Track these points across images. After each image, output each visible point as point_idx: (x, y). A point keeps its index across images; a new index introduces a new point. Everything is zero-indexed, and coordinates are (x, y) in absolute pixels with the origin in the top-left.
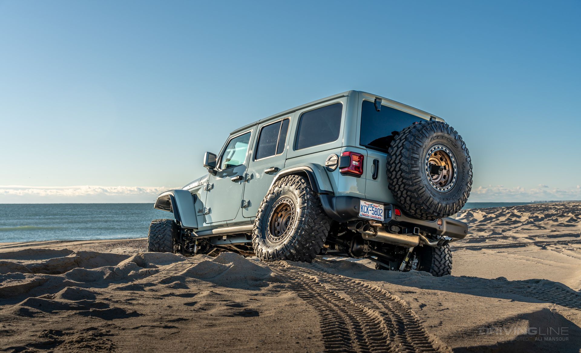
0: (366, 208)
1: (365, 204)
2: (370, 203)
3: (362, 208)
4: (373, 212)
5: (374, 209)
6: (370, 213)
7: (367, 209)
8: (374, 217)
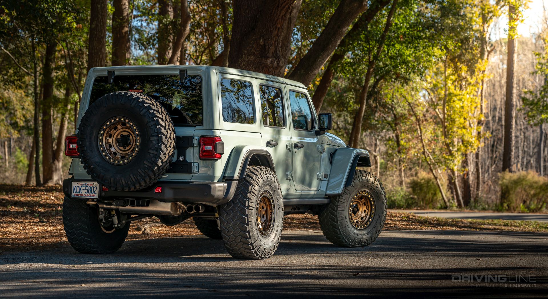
0: (78, 189)
1: (78, 185)
2: (83, 183)
3: (74, 189)
4: (86, 191)
5: (87, 188)
6: (84, 193)
7: (80, 189)
8: (88, 195)
